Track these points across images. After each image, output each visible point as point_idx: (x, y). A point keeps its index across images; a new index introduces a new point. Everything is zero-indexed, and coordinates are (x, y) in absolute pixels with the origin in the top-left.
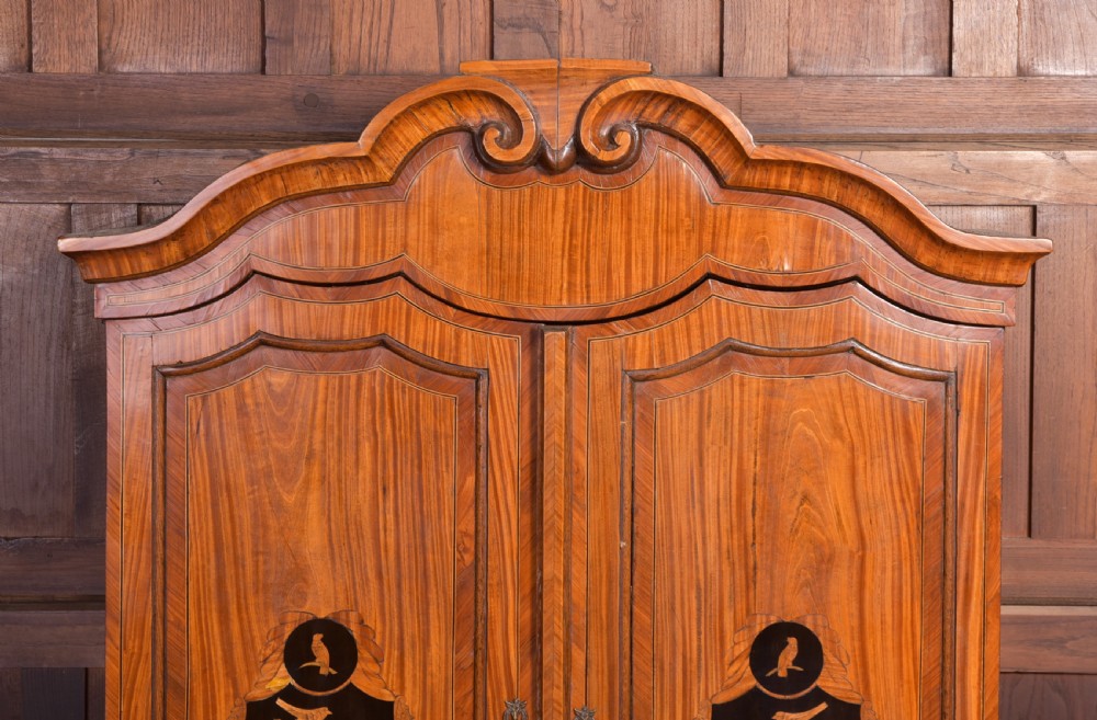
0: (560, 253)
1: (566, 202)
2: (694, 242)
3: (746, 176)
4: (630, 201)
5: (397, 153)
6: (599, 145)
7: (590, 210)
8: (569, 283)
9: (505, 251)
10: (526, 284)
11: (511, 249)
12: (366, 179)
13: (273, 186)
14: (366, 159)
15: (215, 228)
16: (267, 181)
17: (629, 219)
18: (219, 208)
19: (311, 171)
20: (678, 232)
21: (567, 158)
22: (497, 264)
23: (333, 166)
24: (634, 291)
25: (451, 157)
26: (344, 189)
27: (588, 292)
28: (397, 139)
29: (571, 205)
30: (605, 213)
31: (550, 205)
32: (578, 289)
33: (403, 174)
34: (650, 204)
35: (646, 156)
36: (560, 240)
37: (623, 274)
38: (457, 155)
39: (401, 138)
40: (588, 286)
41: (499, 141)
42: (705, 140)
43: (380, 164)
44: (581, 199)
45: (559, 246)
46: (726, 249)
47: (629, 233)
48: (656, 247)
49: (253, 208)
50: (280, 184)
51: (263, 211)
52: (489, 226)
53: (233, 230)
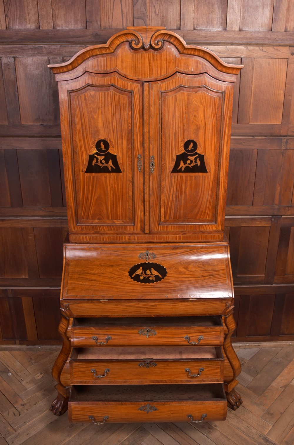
0: (147, 67)
1: (149, 56)
2: (174, 65)
3: (185, 51)
4: (161, 57)
5: (114, 46)
6: (155, 44)
7: (153, 58)
8: (149, 73)
9: (137, 67)
10: (141, 73)
11: (138, 66)
12: (108, 52)
13: (90, 53)
14: (108, 48)
15: (78, 62)
16: (88, 52)
17: (161, 60)
18: (79, 58)
19: (97, 50)
20: (171, 63)
21: (149, 47)
22: (135, 69)
23: (101, 49)
24: (162, 75)
25: (125, 47)
26: (104, 54)
27: (153, 75)
28: (114, 43)
29: (149, 57)
30: (156, 59)
31: (145, 57)
32: (151, 74)
33: (116, 51)
34: (165, 57)
35: (165, 47)
36: (147, 64)
37: (160, 71)
38: (127, 46)
39: (115, 43)
40: (153, 74)
41: (135, 44)
42: (176, 44)
43: (111, 49)
44: (151, 56)
45: (147, 66)
46: (180, 66)
47: (161, 63)
48: (166, 66)
49: (86, 58)
50: (91, 53)
51: (88, 59)
52: (133, 61)
53: (82, 63)
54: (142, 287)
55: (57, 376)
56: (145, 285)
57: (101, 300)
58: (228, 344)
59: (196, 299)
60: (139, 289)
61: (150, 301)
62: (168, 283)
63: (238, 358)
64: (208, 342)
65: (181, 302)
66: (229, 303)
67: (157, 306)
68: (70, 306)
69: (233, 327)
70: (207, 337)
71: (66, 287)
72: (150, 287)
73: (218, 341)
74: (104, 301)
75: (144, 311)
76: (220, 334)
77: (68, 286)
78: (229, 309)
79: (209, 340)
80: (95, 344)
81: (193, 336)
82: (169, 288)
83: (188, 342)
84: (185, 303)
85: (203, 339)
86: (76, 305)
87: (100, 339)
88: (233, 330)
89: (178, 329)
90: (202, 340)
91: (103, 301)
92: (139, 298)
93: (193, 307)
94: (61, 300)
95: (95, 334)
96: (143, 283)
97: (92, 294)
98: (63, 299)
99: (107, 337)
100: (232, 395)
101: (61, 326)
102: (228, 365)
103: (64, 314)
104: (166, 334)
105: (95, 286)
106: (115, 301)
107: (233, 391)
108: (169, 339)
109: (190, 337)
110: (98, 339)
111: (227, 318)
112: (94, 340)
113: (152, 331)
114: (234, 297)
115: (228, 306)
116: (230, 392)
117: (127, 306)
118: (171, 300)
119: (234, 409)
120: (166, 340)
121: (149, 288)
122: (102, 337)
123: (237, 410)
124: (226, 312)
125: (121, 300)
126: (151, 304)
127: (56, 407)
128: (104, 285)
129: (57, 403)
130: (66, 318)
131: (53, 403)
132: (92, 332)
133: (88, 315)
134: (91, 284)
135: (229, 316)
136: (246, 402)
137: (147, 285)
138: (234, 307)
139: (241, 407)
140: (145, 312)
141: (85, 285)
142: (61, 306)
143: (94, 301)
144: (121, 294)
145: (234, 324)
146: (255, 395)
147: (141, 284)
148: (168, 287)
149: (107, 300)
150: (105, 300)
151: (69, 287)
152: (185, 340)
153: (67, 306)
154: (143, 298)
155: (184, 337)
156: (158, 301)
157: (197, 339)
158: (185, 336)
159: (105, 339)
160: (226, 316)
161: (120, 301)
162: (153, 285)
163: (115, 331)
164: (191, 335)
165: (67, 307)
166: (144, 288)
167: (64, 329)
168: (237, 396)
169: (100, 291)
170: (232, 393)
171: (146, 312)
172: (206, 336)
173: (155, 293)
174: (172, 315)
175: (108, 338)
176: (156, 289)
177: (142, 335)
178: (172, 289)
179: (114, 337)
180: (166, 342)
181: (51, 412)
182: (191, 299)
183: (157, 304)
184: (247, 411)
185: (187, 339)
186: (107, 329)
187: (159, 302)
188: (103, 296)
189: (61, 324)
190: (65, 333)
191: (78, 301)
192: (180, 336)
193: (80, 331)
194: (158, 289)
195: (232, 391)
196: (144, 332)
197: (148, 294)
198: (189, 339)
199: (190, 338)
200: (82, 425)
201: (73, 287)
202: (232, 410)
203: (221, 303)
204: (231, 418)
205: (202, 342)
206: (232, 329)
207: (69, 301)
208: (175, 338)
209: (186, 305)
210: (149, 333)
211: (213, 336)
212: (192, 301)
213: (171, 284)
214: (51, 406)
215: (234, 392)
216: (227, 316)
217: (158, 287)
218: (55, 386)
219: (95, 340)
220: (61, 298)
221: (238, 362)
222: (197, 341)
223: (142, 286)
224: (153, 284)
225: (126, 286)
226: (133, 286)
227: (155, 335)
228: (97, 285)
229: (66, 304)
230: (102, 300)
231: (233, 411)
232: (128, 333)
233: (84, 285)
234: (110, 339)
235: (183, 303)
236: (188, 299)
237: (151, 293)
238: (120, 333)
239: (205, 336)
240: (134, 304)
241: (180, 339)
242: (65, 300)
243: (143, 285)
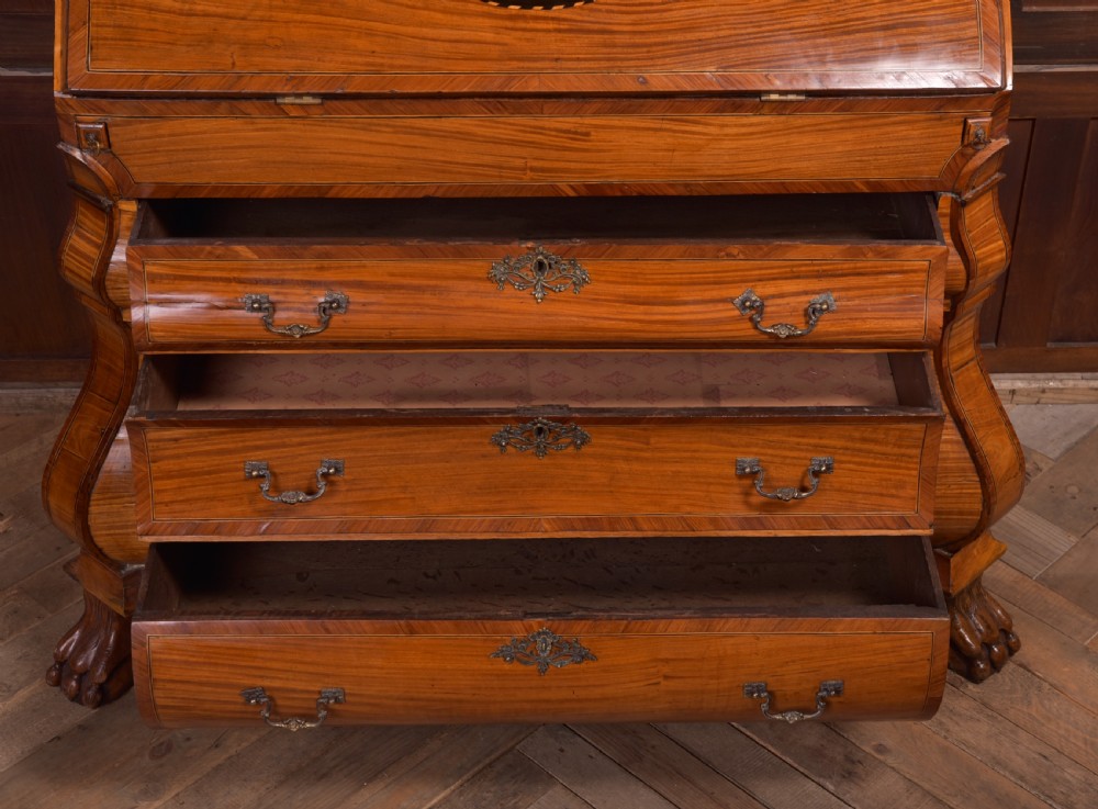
54: (507, 28)
55: (69, 510)
56: (524, 18)
57: (284, 95)
58: (962, 348)
59: (802, 98)
60: (489, 36)
61: (549, 104)
62: (648, 8)
63: (1008, 424)
64: (860, 326)
65: (720, 110)
66: (981, 122)
67: (588, 134)
68: (112, 130)
69: (993, 254)
70: (857, 302)
71: (84, 24)
72: (551, 26)
73: (915, 323)
74: (298, 101)
75: (519, 163)
76: (926, 284)
77: (93, 21)
78: (979, 155)
79: (865, 315)
80: (260, 333)
81: (781, 296)
82: (658, 32)
83: (756, 328)
84: (745, 120)
85: (833, 312)
86: (144, 129)
87: (288, 309)
88: (992, 275)
89: (702, 256)
90: (826, 316)
91: (292, 104)
92: (493, 88)
93: (783, 140)
94: (57, 94)
95: (257, 282)
96: (514, 8)
97: (234, 64)
98: (73, 94)
99: (322, 300)
100: (967, 610)
101: (72, 248)
102: (955, 455)
103: (84, 180)
104: (637, 284)
105: (244, 19)
106: (364, 103)
107: (974, 591)
108: (656, 309)
109: (763, 298)
110: (279, 306)
111: (964, 204)
112: (255, 314)
113: (565, 264)
114: (1009, 87)
115: (977, 136)
116: (962, 592)
117: (426, 133)
118: (664, 102)
119: (973, 676)
120: (638, 312)
121: (548, 31)
122: (298, 296)
123: (990, 680)
124: (965, 170)
125: (392, 97)
126: (558, 126)
127: (80, 664)
128: (299, 17)
129: (82, 647)
130: (99, 201)
131: (62, 648)
132: (242, 270)
133: (213, 182)
134: (220, 10)
135: (977, 197)
136: (1034, 646)
137: (536, 18)
138: (1005, 142)
139: (1009, 667)
140: (524, 169)
141: (190, 14)
142: (65, 132)
143: (245, 105)
144: (392, 66)
145: (1001, 242)
146: (1084, 617)
147: (502, 11)
148: (651, 27)
149: (318, 101)
150: (307, 100)
151: (97, 26)
152: (737, 313)
153: (97, 132)
154: (515, 88)
155: (732, 300)
156: (597, 104)
157: (802, 313)
158: (738, 293)
159: (314, 311)
160: (959, 194)
161: (386, 104)
162: (565, 20)
163: (364, 266)
164: (770, 289)
165: (97, 139)
166: (519, 34)
167: (91, 260)
168: (992, 616)
169: (277, 47)
170: (968, 600)
171: (532, 169)
172: (851, 293)
173: (578, 59)
174: (672, 186)
175: (331, 303)
176: (585, 39)
177: (508, 290)
178: (670, 38)
179: (362, 300)
180: (637, 326)
181: (57, 689)
182: (774, 97)
183: (588, 121)
184: (1040, 689)
185: (751, 307)
186: (319, 256)
187: (597, 113)
188: (295, 78)
189: (74, 236)
190: (100, 282)
191: (157, 106)
192: (715, 293)
193: (179, 267)
194: (597, 38)
195: (969, 590)
196: (523, 273)
197: (538, 65)
198: (760, 310)
199: (762, 305)
200: (217, 746)
201: (120, 26)
202: (963, 679)
203: (940, 119)
204: (960, 715)
205: (826, 327)
206: (987, 269)
207: (104, 102)
208: (685, 303)
209: (744, 130)
210: (547, 278)
211: (889, 295)
212: (781, 108)
213: (665, 14)
214: (52, 663)
215: (980, 595)
216: (968, 195)
217: (596, 27)
218: (67, 566)
219: (261, 315)
220: (57, 85)
221: (1008, 441)
222: (803, 320)
223: (509, 24)
224: (570, 10)
225: (422, 25)
226: (456, 19)
227: (581, 285)
228: (259, 13)
229: (90, 122)
230: (288, 100)
231: (971, 686)
232: (437, 277)
233: (181, 13)
234: (339, 307)
235: (729, 119)
236: (758, 94)
237: (557, 60)
238: (392, 275)
239: (843, 294)
240: (466, 121)
241: (711, 307)
242: (79, 95)
243: (512, 18)
